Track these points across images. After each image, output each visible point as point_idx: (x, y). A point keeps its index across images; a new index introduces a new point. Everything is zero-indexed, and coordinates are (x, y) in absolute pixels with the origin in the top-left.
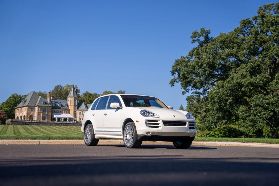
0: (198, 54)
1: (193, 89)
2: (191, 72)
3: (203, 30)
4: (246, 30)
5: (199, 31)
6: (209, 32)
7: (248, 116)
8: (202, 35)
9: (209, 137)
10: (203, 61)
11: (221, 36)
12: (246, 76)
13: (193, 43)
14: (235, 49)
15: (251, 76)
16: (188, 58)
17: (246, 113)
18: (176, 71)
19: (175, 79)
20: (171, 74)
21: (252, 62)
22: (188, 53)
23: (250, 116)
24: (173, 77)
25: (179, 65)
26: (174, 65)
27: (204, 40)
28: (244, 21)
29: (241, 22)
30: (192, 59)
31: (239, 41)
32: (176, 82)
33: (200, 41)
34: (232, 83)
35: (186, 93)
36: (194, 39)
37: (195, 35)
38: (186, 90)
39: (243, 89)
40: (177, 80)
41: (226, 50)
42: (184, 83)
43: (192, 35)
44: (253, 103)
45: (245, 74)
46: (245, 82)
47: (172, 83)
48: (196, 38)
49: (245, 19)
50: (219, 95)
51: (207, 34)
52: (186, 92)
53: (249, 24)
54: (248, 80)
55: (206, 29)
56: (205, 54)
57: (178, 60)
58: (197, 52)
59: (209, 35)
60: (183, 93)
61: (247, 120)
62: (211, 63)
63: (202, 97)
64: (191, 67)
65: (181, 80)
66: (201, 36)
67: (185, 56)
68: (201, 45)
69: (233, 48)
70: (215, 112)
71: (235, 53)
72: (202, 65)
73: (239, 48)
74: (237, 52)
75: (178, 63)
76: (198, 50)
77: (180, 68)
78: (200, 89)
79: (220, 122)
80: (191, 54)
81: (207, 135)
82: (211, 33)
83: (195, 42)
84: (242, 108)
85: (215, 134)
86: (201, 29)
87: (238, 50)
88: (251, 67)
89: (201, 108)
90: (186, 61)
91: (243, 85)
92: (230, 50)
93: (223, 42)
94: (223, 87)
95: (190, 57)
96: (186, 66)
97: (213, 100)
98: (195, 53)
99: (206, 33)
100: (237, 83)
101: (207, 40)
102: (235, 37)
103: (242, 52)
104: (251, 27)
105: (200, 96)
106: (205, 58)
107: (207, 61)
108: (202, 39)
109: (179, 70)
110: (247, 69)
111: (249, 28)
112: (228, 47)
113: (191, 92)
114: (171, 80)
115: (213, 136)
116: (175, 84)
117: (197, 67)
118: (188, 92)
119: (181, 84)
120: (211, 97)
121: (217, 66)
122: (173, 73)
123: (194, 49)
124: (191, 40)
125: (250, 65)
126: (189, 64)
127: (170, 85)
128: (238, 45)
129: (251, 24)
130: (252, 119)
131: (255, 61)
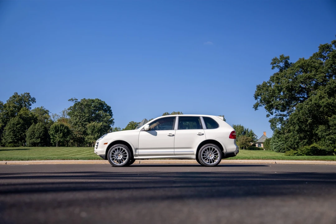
0: (278, 79)
1: (277, 112)
2: (272, 96)
3: (282, 57)
4: (325, 54)
5: (279, 58)
6: (288, 58)
7: (327, 135)
8: (282, 61)
9: (297, 155)
10: (283, 85)
11: (299, 62)
12: (323, 97)
13: (273, 69)
14: (313, 73)
15: (330, 98)
16: (269, 83)
17: (325, 132)
18: (258, 95)
19: (258, 103)
20: (255, 99)
21: (330, 84)
22: (269, 79)
23: (329, 134)
24: (256, 101)
25: (260, 90)
26: (256, 90)
27: (284, 66)
28: (322, 46)
29: (319, 47)
30: (273, 84)
31: (317, 65)
32: (260, 106)
33: (280, 67)
34: (310, 104)
35: (270, 116)
36: (274, 65)
37: (275, 62)
38: (270, 113)
39: (321, 109)
40: (260, 104)
41: (304, 74)
42: (268, 106)
43: (272, 61)
44: (331, 123)
45: (323, 96)
46: (323, 103)
47: (256, 107)
48: (275, 64)
49: (323, 44)
50: (298, 117)
51: (287, 60)
52: (270, 114)
53: (327, 49)
54: (326, 100)
55: (285, 56)
56: (285, 78)
57: (260, 85)
58: (277, 78)
59: (288, 61)
60: (268, 116)
61: (326, 139)
62: (291, 87)
63: (285, 119)
64: (271, 92)
65: (265, 104)
66: (280, 62)
67: (266, 82)
68: (281, 70)
69: (311, 71)
70: (296, 133)
71: (313, 76)
72: (282, 89)
73: (317, 72)
74: (315, 75)
75: (259, 88)
76: (278, 74)
77: (261, 93)
78: (284, 111)
79: (302, 142)
80: (272, 79)
81: (295, 154)
82: (290, 58)
83: (274, 68)
84: (322, 127)
85: (303, 153)
86: (280, 56)
87: (316, 73)
88: (329, 89)
89: (283, 129)
90: (268, 87)
91: (321, 107)
92: (308, 74)
93: (302, 67)
94: (301, 108)
95: (271, 82)
96: (267, 90)
97: (293, 122)
98: (275, 78)
99: (285, 60)
100: (315, 104)
101: (287, 65)
102: (312, 61)
103: (319, 76)
104: (330, 51)
105: (282, 118)
106: (284, 83)
107: (286, 85)
108: (282, 65)
109: (261, 94)
110: (326, 90)
111: (328, 52)
112: (306, 72)
113: (274, 114)
114: (254, 104)
115: (301, 155)
116: (259, 108)
117: (277, 91)
118: (272, 114)
119: (265, 108)
120: (291, 119)
121: (297, 89)
122: (256, 98)
123: (275, 74)
124: (272, 66)
125: (328, 86)
126: (270, 88)
127: (254, 109)
128: (316, 68)
129: (330, 49)
130: (332, 138)
131: (333, 83)
